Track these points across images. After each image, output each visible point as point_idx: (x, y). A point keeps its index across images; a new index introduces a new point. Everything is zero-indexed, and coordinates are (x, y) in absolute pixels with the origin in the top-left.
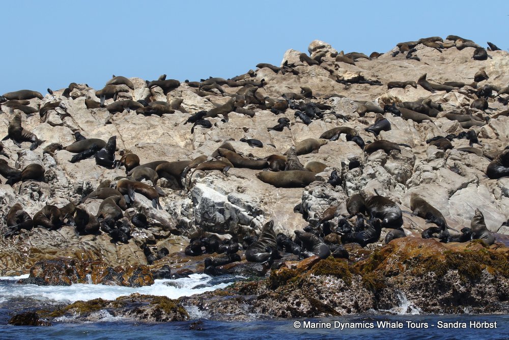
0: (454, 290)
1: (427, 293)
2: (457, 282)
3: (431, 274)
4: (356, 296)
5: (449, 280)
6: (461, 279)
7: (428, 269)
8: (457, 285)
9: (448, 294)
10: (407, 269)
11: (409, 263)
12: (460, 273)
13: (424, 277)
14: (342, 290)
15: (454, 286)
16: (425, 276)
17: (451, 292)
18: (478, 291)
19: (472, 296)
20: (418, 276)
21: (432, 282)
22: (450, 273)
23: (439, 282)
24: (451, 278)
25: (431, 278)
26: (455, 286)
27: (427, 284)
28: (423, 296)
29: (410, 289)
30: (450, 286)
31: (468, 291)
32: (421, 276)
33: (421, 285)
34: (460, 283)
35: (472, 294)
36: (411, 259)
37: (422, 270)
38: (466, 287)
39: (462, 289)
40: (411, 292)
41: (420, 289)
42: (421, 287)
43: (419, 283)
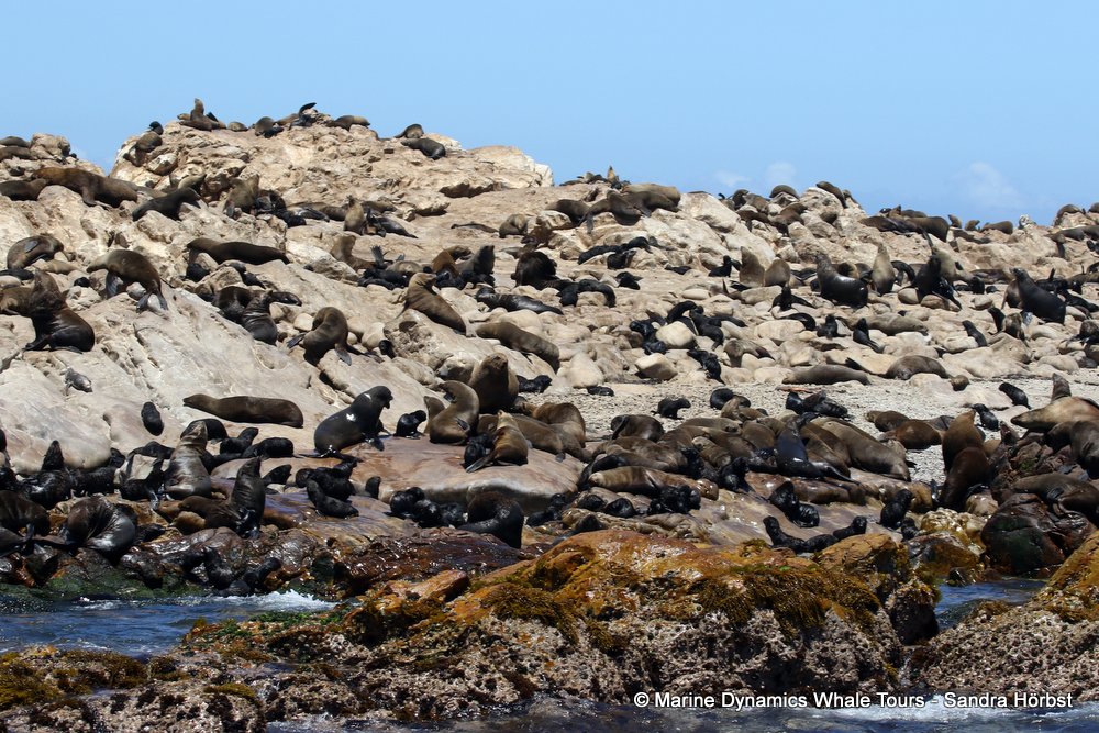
0: (771, 654)
1: (712, 660)
2: (774, 636)
3: (719, 618)
4: (590, 666)
5: (757, 632)
6: (783, 631)
7: (709, 606)
8: (776, 643)
9: (757, 662)
10: (643, 604)
11: (645, 591)
12: (780, 616)
13: (702, 625)
14: (562, 652)
15: (769, 645)
16: (705, 621)
17: (763, 657)
18: (818, 656)
19: (808, 667)
20: (685, 622)
21: (723, 636)
22: (759, 616)
23: (737, 635)
24: (762, 628)
25: (719, 627)
26: (773, 645)
27: (711, 641)
28: (707, 667)
29: (673, 650)
30: (759, 645)
31: (801, 656)
32: (695, 621)
33: (697, 641)
34: (782, 640)
35: (808, 663)
36: (648, 582)
37: (694, 609)
38: (796, 648)
39: (788, 652)
40: (676, 657)
41: (692, 650)
42: (695, 646)
43: (690, 636)
